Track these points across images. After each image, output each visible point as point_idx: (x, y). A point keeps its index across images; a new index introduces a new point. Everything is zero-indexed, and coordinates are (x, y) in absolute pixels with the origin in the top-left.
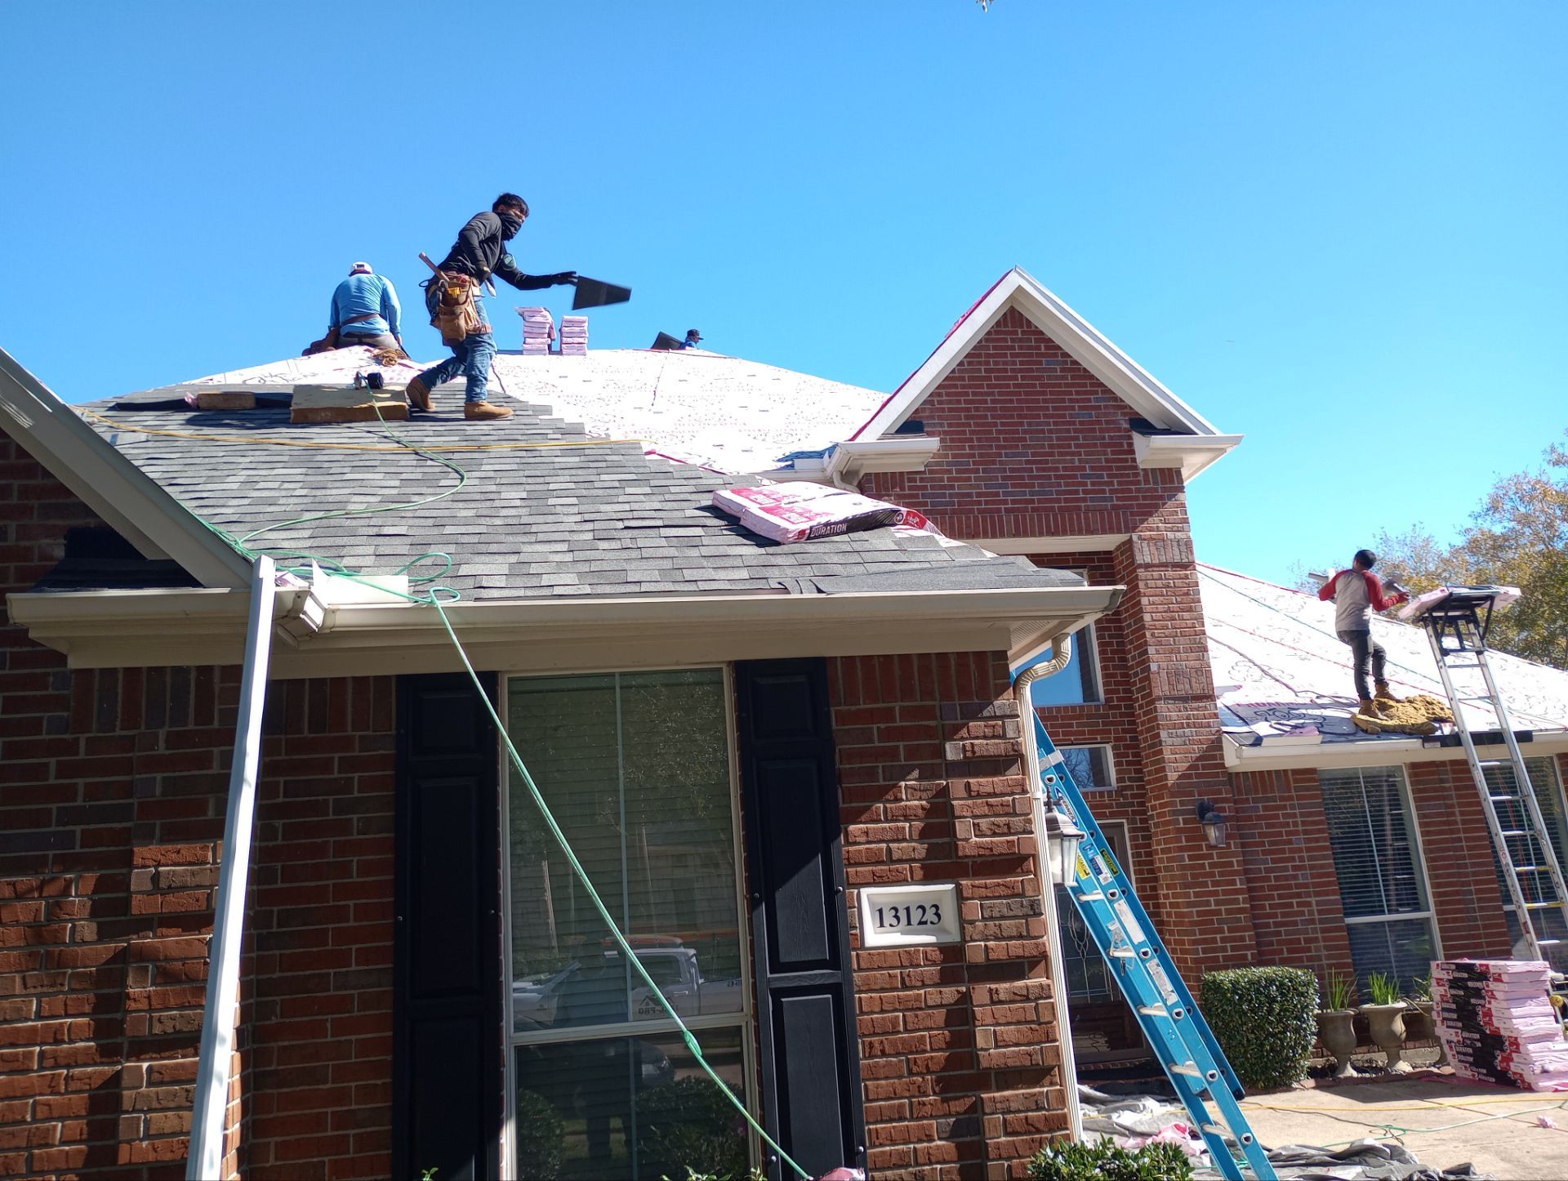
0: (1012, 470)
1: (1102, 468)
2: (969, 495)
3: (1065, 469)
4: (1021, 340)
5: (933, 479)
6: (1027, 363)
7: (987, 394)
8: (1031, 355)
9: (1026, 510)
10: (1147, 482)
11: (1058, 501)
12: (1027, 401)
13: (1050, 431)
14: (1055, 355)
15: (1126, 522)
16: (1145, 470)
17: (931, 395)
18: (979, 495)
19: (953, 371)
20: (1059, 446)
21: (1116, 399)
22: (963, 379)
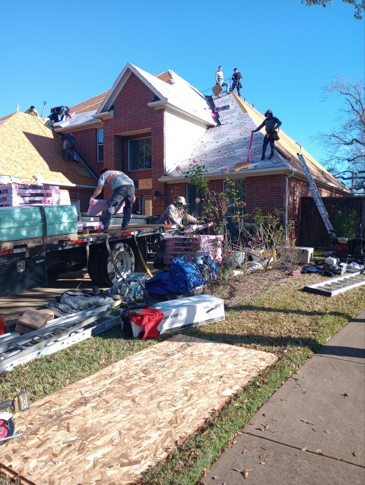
0: (130, 115)
1: (147, 111)
2: (121, 122)
3: (140, 113)
4: (134, 80)
5: (115, 120)
6: (135, 86)
7: (127, 96)
8: (135, 84)
9: (131, 124)
10: (156, 113)
11: (138, 121)
12: (134, 97)
13: (138, 104)
14: (141, 83)
15: (150, 124)
16: (156, 110)
17: (116, 99)
18: (123, 122)
19: (120, 92)
20: (139, 107)
21: (152, 92)
22: (122, 93)
